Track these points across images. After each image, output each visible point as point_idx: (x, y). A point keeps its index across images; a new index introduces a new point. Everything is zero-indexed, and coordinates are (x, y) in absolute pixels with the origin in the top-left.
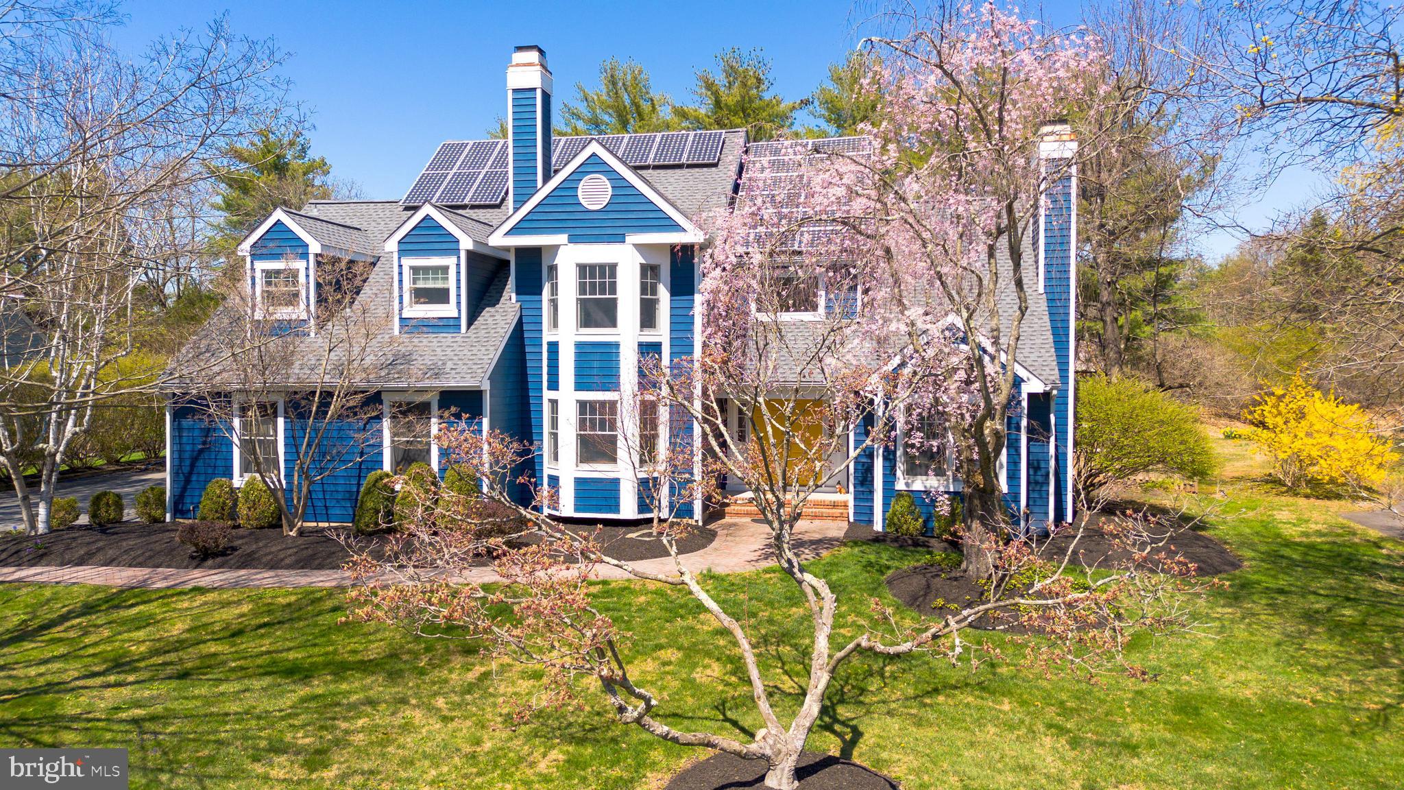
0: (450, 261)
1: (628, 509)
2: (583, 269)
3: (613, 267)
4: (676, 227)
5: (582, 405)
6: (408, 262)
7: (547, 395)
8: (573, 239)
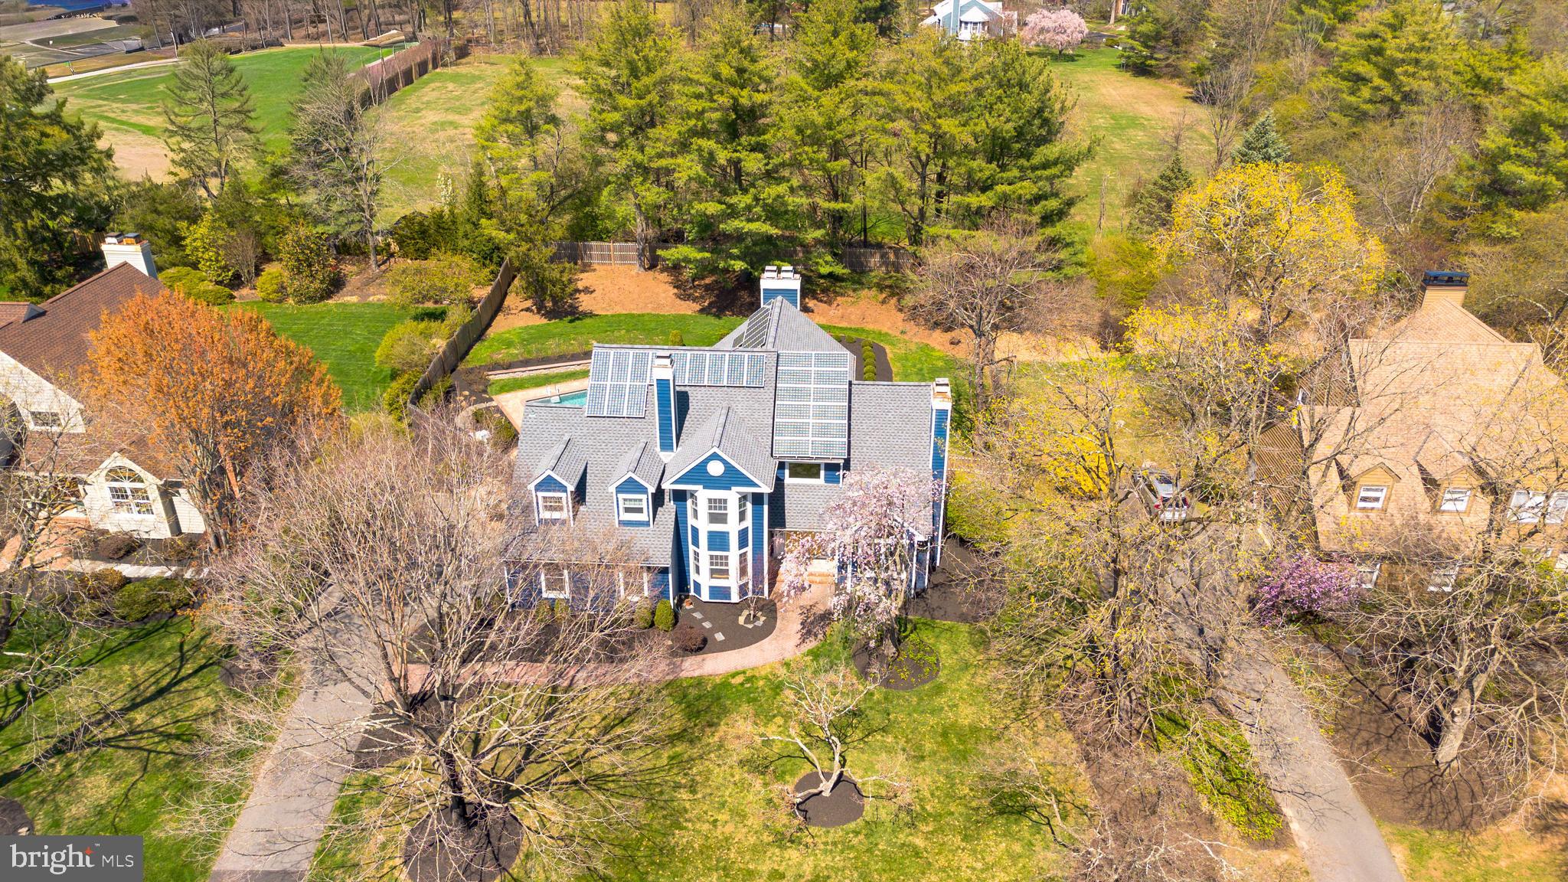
0: (643, 497)
1: (735, 598)
2: (710, 500)
3: (725, 501)
4: (755, 485)
5: (712, 557)
6: (621, 496)
7: (692, 548)
8: (705, 487)
